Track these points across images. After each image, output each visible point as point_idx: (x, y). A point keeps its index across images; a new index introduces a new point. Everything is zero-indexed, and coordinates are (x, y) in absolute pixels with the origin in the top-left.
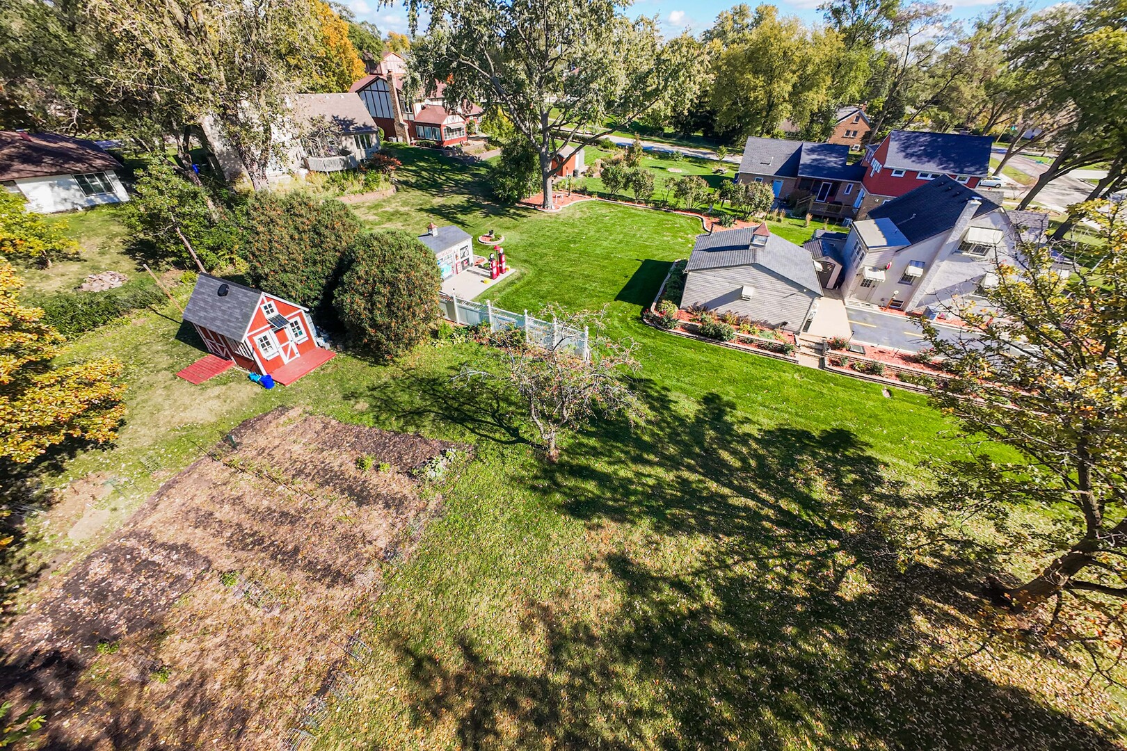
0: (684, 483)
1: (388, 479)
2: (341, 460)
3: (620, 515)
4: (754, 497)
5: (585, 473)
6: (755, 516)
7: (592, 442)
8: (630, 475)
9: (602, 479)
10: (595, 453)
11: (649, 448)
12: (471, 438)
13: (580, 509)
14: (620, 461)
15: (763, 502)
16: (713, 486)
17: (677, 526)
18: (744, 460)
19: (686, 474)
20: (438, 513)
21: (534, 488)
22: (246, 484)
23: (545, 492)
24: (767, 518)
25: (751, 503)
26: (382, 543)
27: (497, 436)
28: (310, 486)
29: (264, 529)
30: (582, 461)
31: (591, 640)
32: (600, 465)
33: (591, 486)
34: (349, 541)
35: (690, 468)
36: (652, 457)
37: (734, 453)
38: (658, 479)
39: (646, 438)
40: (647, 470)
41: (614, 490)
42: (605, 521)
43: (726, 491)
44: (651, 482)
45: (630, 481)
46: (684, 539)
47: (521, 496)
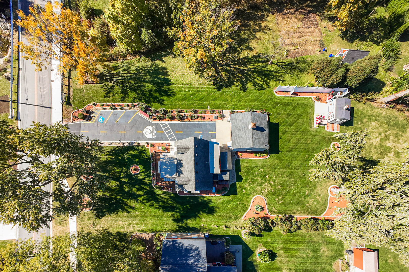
0: (246, 67)
4: (234, 68)
5: (262, 62)
6: (234, 64)
7: (264, 69)
8: (255, 64)
9: (259, 62)
10: (262, 67)
11: (254, 72)
12: (284, 61)
13: (260, 55)
14: (258, 67)
15: (233, 68)
16: (241, 68)
17: (245, 58)
18: (237, 75)
19: (246, 68)
21: (269, 56)
23: (267, 56)
24: (232, 65)
25: (235, 67)
27: (281, 63)
28: (302, 42)
29: (301, 34)
30: (264, 64)
32: (261, 64)
33: (260, 60)
35: (246, 70)
36: (253, 70)
37: (239, 77)
38: (250, 65)
40: (253, 67)
41: (257, 60)
43: (239, 68)
46: (244, 56)
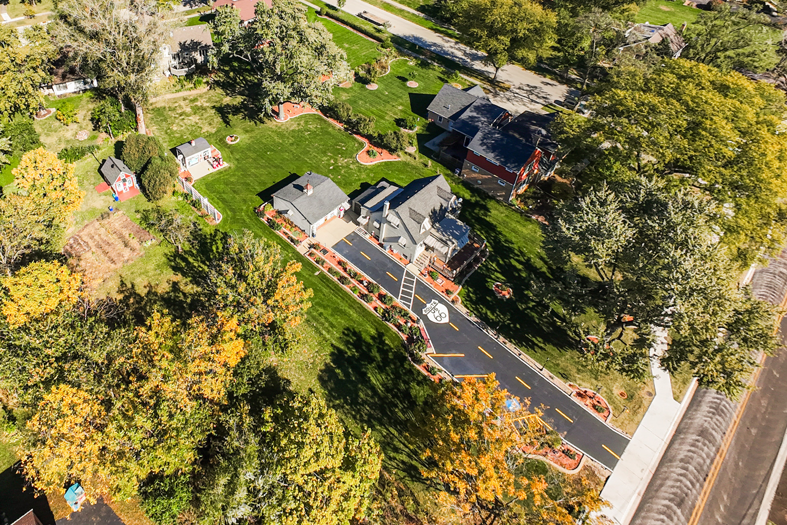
1: (134, 243)
2: (126, 233)
3: (184, 274)
5: (185, 260)
7: (195, 252)
8: (197, 265)
9: (188, 263)
10: (192, 255)
11: (210, 260)
12: (162, 238)
13: (176, 269)
14: (198, 261)
17: (196, 283)
20: (141, 256)
21: (168, 259)
22: (102, 231)
23: (171, 261)
26: (126, 258)
28: (116, 237)
29: (103, 245)
30: (187, 256)
31: (156, 295)
32: (191, 260)
33: (183, 264)
34: (119, 255)
36: (208, 263)
38: (203, 270)
39: (211, 257)
41: (189, 267)
42: (180, 274)
44: (201, 269)
45: (195, 267)
47: (164, 259)
